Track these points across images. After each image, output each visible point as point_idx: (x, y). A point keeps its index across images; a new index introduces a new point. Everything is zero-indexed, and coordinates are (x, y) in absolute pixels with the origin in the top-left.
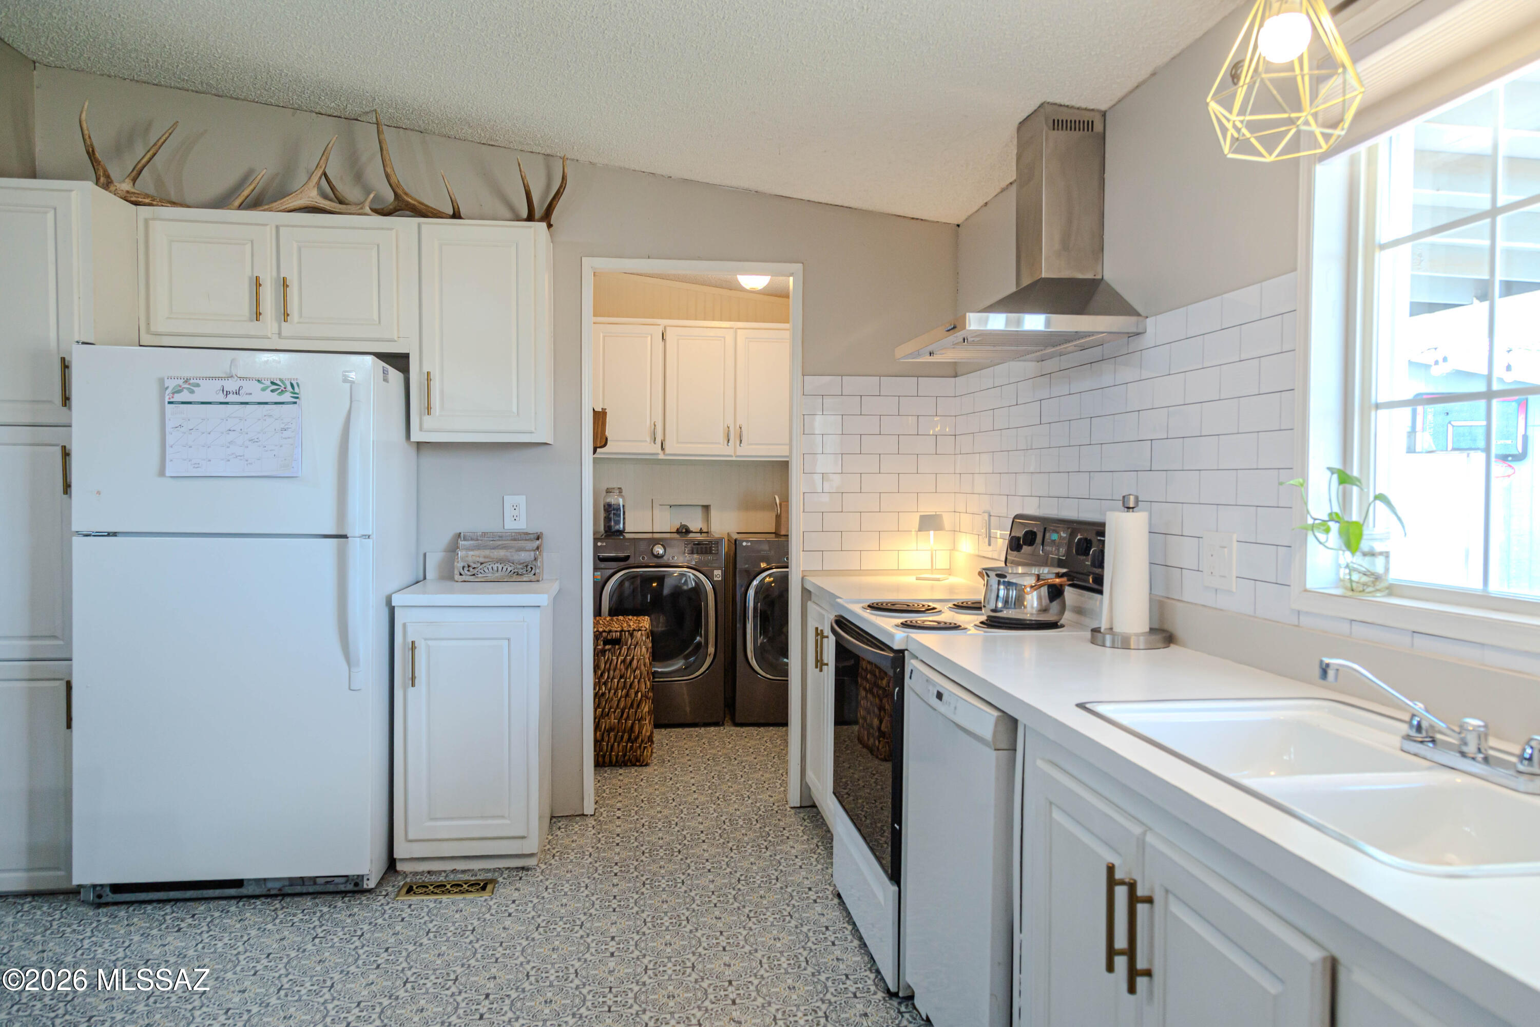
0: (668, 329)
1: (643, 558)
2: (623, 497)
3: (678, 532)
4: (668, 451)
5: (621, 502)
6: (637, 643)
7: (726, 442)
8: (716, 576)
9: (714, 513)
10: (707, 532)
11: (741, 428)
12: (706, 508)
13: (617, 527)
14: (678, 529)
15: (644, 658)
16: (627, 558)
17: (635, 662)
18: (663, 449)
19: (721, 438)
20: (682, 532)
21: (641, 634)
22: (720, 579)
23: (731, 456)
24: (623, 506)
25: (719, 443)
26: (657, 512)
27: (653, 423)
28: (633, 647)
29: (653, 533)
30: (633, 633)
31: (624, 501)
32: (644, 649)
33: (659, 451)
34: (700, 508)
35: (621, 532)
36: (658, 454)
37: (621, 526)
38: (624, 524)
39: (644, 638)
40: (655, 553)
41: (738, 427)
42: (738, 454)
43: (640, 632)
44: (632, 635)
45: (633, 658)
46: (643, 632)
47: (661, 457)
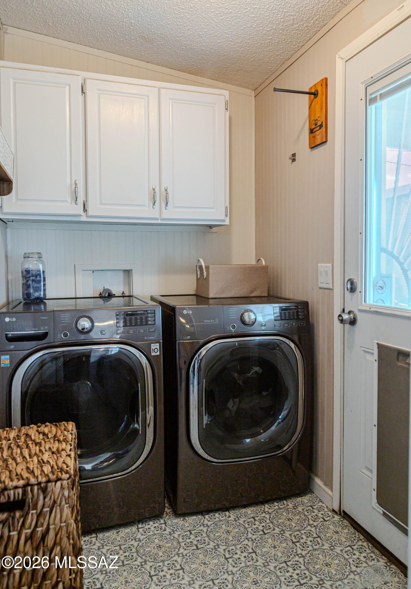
0: (88, 81)
1: (66, 335)
2: (43, 262)
3: (101, 296)
4: (90, 212)
5: (41, 267)
6: (55, 502)
7: (151, 205)
8: (154, 351)
9: (136, 278)
10: (130, 296)
11: (166, 190)
12: (128, 273)
13: (37, 294)
14: (100, 294)
15: (67, 526)
16: (44, 336)
17: (52, 534)
18: (85, 210)
19: (147, 201)
20: (105, 297)
21: (62, 488)
22: (158, 353)
23: (157, 219)
24: (43, 272)
25: (145, 206)
26: (79, 277)
27: (73, 182)
28: (46, 509)
29: (76, 298)
30: (46, 488)
31: (44, 266)
32: (67, 511)
33: (82, 212)
34: (121, 274)
35: (40, 301)
36: (80, 215)
37: (42, 293)
38: (44, 290)
39: (66, 493)
40: (80, 328)
41: (163, 189)
42: (164, 216)
43: (59, 483)
44: (44, 490)
45: (48, 529)
46: (65, 482)
47: (84, 219)
